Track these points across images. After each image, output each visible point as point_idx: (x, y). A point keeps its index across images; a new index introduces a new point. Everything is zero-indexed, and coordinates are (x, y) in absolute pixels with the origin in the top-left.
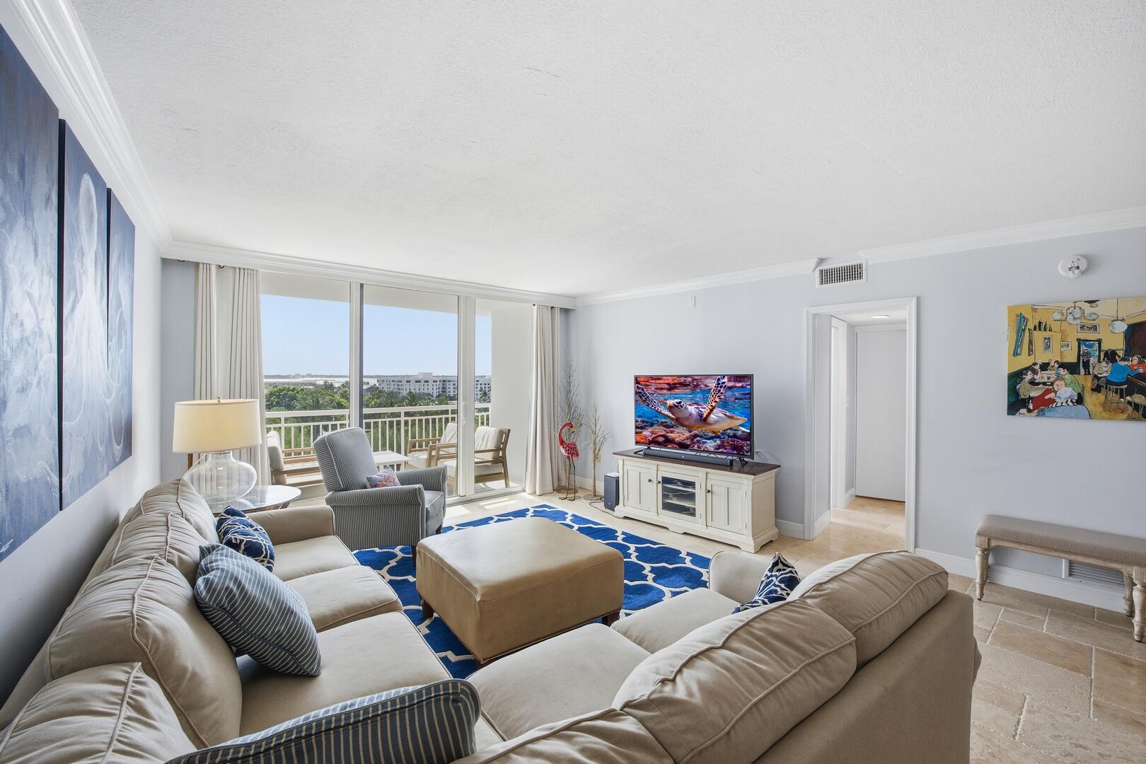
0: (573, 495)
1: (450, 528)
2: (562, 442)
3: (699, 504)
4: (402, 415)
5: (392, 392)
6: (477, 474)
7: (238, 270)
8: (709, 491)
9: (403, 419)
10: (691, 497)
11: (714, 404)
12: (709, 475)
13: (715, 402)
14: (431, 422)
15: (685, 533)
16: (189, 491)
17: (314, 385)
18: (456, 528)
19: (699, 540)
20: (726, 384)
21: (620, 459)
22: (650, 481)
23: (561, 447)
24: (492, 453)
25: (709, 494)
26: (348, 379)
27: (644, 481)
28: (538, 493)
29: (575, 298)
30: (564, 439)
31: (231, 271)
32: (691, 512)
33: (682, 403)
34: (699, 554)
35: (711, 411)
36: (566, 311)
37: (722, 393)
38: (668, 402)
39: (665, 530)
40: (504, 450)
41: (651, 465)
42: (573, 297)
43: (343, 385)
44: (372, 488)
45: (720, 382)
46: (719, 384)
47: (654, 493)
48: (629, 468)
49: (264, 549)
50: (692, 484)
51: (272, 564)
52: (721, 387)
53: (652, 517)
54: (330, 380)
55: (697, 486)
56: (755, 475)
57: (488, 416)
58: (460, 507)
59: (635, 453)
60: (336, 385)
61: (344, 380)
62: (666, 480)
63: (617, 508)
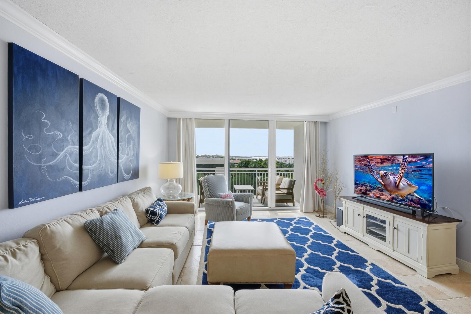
0: (322, 216)
1: (256, 220)
2: (316, 188)
3: (389, 234)
4: (257, 171)
5: (282, 163)
6: (278, 199)
7: (187, 119)
8: (395, 228)
9: (257, 173)
10: (384, 229)
11: (402, 175)
12: (395, 218)
13: (402, 173)
14: (266, 174)
15: (378, 251)
16: (150, 191)
17: (256, 159)
18: (259, 220)
19: (387, 257)
20: (408, 159)
21: (344, 200)
22: (359, 215)
23: (316, 191)
24: (287, 190)
25: (395, 230)
26: (268, 158)
27: (356, 215)
28: (304, 211)
29: (329, 116)
30: (318, 186)
31: (186, 119)
32: (384, 239)
33: (387, 174)
34: (380, 266)
35: (401, 179)
36: (325, 123)
37: (405, 166)
38: (381, 172)
39: (366, 245)
40: (292, 189)
41: (360, 206)
42: (328, 116)
43: (265, 160)
44: (220, 198)
45: (405, 158)
46: (404, 159)
47: (361, 223)
48: (348, 206)
49: (157, 214)
50: (384, 222)
51: (161, 221)
52: (405, 162)
53: (359, 235)
54: (261, 158)
55: (387, 223)
56: (429, 224)
57: (292, 174)
58: (268, 212)
59: (353, 198)
60: (263, 160)
61: (266, 158)
62: (368, 217)
63: (341, 226)
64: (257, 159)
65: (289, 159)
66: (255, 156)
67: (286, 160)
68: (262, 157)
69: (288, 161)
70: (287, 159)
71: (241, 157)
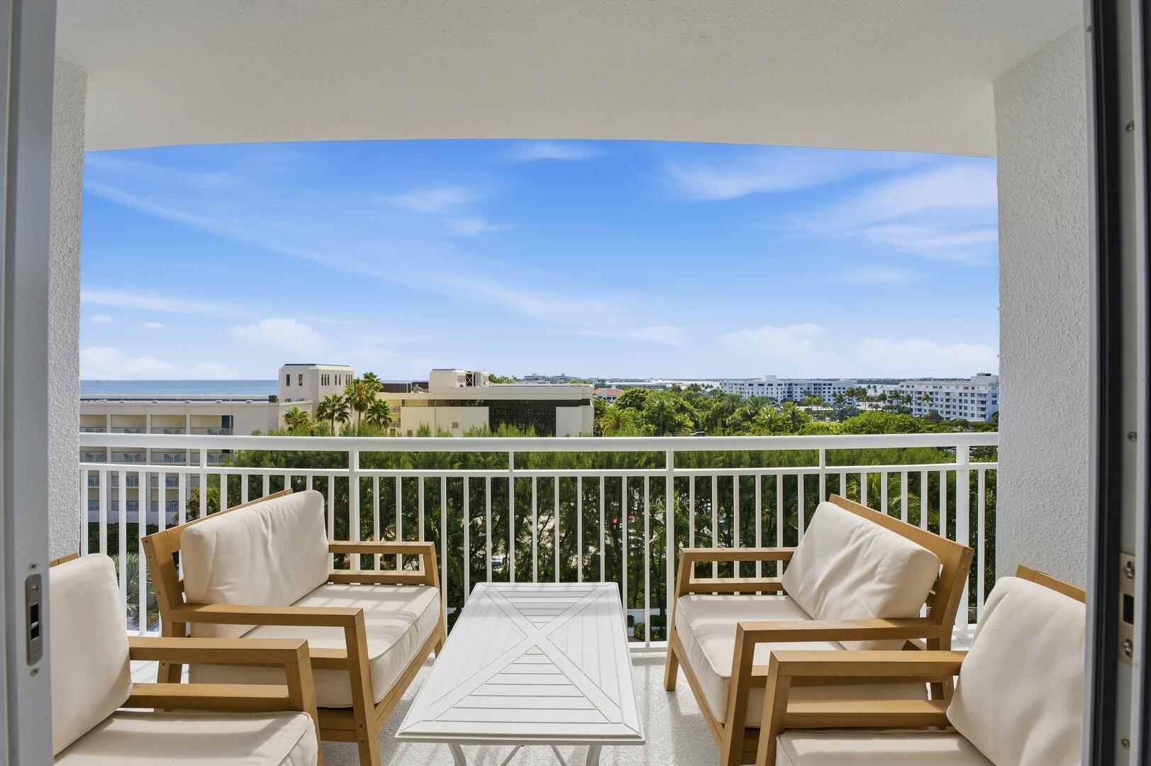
43: (689, 388)
61: (690, 383)
64: (667, 386)
65: (750, 385)
66: (660, 379)
67: (742, 387)
68: (679, 380)
69: (747, 389)
70: (756, 386)
71: (627, 381)
